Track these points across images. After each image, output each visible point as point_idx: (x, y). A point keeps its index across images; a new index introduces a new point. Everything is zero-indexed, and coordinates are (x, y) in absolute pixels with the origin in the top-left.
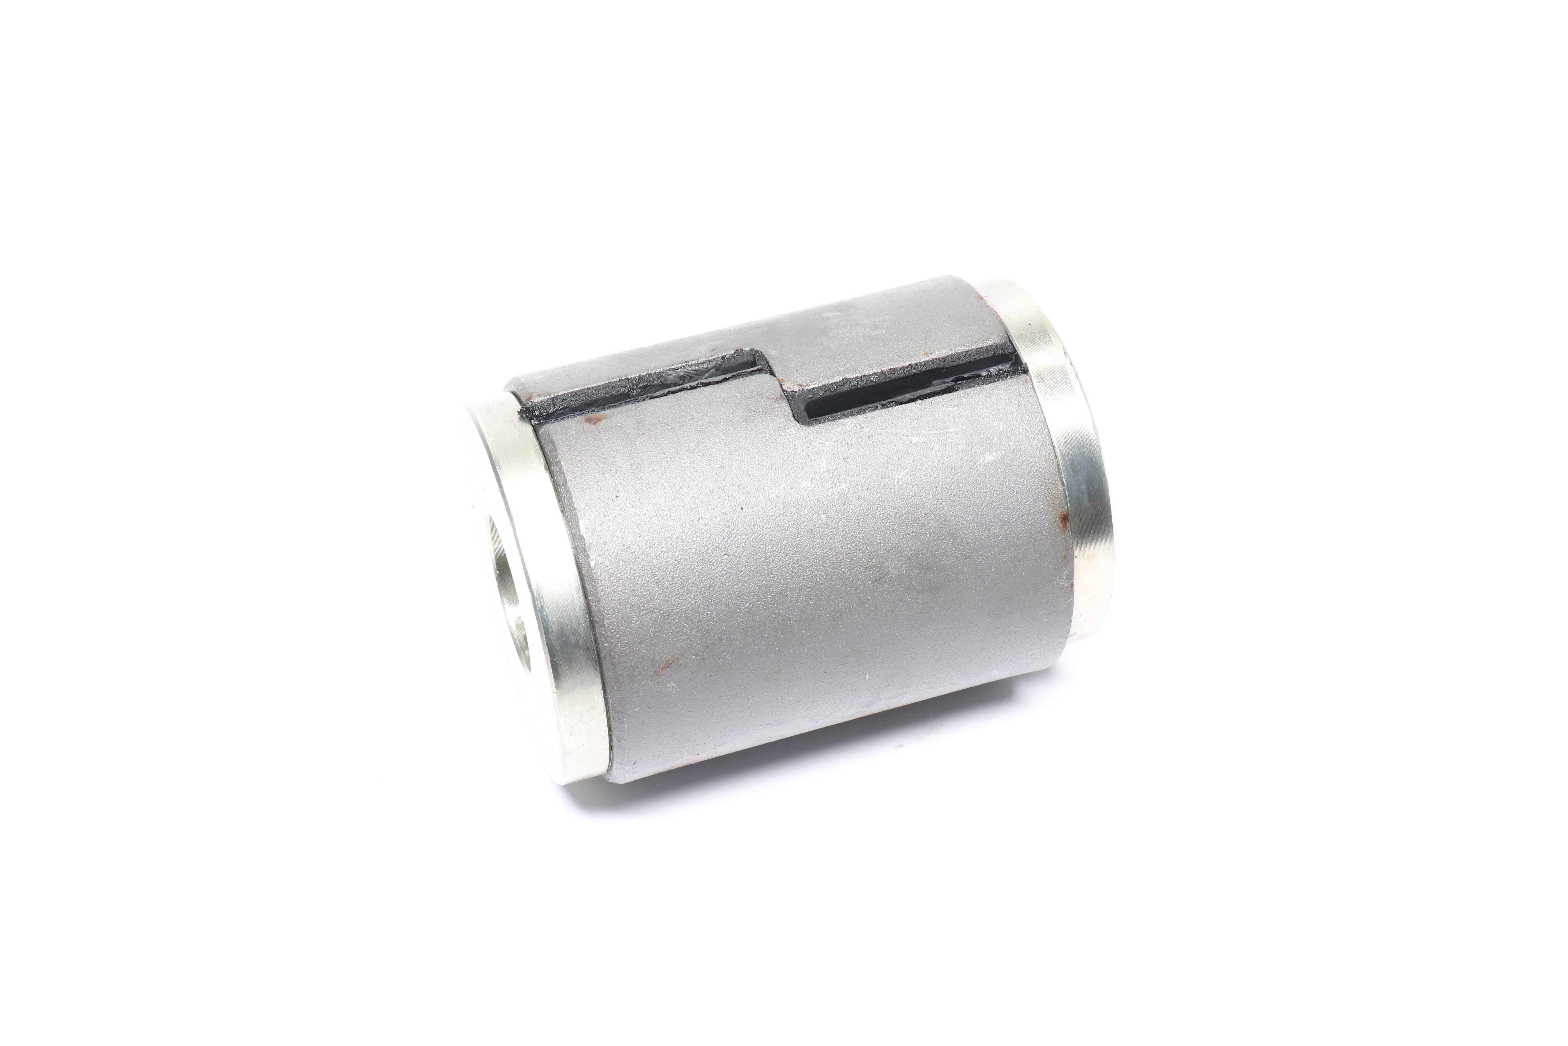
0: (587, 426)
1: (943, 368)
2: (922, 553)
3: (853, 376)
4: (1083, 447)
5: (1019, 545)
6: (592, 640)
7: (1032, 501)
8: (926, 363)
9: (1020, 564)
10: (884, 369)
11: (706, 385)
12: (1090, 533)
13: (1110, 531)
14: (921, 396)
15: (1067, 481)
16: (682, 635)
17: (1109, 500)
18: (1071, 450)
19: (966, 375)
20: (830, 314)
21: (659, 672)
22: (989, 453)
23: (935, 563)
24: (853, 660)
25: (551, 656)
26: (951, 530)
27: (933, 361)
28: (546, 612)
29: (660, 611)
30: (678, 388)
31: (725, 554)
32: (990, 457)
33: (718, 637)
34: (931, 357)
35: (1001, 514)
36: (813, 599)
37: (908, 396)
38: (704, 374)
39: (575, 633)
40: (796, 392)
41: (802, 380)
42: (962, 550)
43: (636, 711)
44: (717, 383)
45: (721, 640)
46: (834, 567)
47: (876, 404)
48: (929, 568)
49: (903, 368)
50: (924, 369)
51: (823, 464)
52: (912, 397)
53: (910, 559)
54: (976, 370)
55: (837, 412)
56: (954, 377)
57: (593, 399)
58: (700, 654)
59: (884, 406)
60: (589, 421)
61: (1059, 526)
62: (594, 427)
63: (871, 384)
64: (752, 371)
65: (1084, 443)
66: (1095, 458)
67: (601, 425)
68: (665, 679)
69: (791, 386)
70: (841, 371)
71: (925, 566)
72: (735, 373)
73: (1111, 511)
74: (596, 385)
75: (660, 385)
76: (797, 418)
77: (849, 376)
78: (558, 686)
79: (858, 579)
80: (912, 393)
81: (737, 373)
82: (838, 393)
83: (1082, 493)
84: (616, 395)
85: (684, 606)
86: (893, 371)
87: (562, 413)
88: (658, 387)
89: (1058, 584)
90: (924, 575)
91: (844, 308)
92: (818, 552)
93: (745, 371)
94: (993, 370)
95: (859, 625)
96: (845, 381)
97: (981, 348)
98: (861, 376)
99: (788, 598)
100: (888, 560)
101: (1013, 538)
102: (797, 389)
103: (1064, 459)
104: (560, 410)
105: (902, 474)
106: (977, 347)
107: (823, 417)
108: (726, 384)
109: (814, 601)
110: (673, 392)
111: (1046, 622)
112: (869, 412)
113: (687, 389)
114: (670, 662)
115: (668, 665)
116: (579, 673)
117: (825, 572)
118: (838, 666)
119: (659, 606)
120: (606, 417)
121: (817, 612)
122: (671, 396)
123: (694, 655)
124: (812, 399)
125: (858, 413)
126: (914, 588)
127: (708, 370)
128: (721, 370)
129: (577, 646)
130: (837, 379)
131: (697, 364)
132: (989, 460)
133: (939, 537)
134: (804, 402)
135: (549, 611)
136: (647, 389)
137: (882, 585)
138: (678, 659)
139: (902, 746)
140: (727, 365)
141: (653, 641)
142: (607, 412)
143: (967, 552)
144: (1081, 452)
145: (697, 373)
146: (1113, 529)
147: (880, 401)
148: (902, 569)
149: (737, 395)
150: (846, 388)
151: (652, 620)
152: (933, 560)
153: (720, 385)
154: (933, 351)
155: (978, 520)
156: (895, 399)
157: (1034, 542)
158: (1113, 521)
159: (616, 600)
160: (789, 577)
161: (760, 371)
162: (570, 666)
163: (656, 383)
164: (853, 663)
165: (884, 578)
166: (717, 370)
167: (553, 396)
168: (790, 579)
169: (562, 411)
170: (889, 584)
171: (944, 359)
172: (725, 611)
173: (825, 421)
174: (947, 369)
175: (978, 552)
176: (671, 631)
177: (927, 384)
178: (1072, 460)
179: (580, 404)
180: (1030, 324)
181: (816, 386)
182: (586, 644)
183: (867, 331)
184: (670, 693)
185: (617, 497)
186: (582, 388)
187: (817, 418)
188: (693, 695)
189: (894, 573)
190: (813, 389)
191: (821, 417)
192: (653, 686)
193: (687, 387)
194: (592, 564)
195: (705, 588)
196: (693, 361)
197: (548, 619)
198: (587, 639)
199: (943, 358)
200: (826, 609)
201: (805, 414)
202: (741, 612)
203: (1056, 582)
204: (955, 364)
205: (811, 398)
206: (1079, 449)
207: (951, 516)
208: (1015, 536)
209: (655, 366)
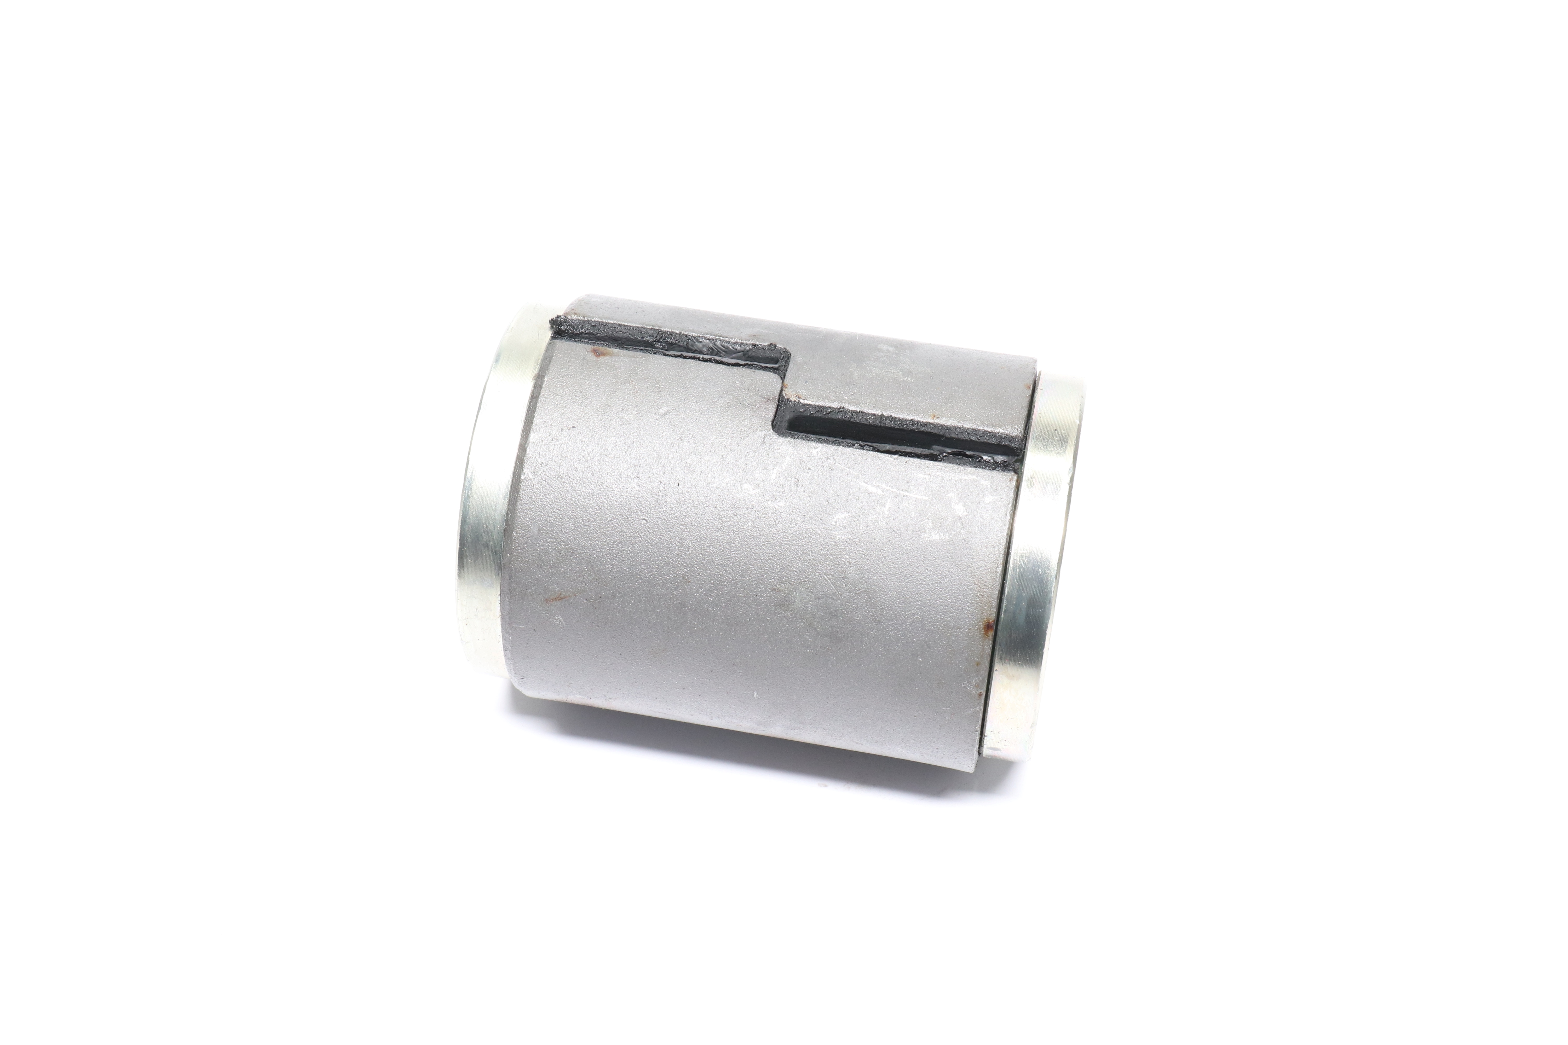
0: (591, 357)
1: (943, 436)
2: (833, 599)
3: (852, 408)
4: (1039, 567)
5: (933, 632)
6: (501, 546)
7: (960, 595)
8: (926, 424)
9: (929, 651)
10: (885, 414)
11: (717, 362)
12: (1017, 651)
13: (1038, 659)
14: (901, 452)
15: (1008, 592)
16: (579, 576)
17: (1046, 628)
18: (1025, 564)
19: (968, 453)
20: (884, 347)
21: (550, 601)
22: (937, 532)
23: (842, 613)
24: (741, 671)
25: (460, 544)
26: (869, 589)
27: (935, 426)
28: (469, 503)
29: (566, 545)
30: (693, 355)
31: (645, 519)
32: (936, 536)
33: (613, 592)
34: (936, 421)
35: (925, 594)
36: (713, 596)
37: (888, 447)
38: (731, 354)
39: (488, 532)
40: (791, 401)
41: (803, 392)
42: (873, 612)
43: (522, 628)
44: (728, 364)
45: (614, 596)
46: (742, 575)
47: (854, 442)
48: (835, 615)
49: (902, 421)
50: (922, 429)
51: (773, 476)
52: (891, 449)
53: (819, 599)
54: (978, 451)
55: (813, 434)
56: (955, 450)
57: (619, 335)
58: (592, 601)
59: (862, 447)
60: (595, 352)
61: (980, 631)
62: (595, 358)
63: (865, 422)
64: (767, 367)
65: (1041, 563)
66: (1047, 581)
67: (601, 359)
68: (553, 610)
69: (791, 394)
70: (845, 399)
71: (831, 612)
72: (749, 363)
73: (1045, 640)
74: (629, 325)
75: (685, 347)
76: (775, 425)
77: (846, 406)
78: (460, 575)
79: (762, 596)
80: (894, 446)
81: (752, 363)
82: (830, 419)
83: (1021, 610)
84: (639, 340)
85: (589, 551)
86: (890, 418)
87: (586, 337)
88: (682, 349)
89: (965, 687)
90: (829, 620)
91: (901, 347)
92: (733, 554)
93: (760, 364)
94: (1000, 458)
95: (752, 640)
96: (842, 410)
97: (990, 432)
98: (859, 412)
99: (689, 585)
100: (797, 591)
101: (930, 622)
102: (793, 399)
103: (1014, 569)
104: (586, 334)
105: (843, 516)
106: (986, 429)
107: (799, 433)
108: (735, 369)
109: (713, 599)
110: (685, 357)
111: (949, 720)
112: (843, 446)
113: (699, 359)
114: (562, 596)
115: (559, 598)
116: (481, 571)
117: (733, 576)
118: (725, 671)
119: (567, 540)
120: (611, 354)
121: (713, 610)
122: (681, 360)
123: (586, 600)
124: (802, 414)
125: (833, 443)
126: (815, 628)
127: (737, 352)
128: (747, 356)
129: (487, 545)
130: (835, 405)
131: (728, 342)
132: (934, 538)
133: (855, 590)
134: (793, 413)
135: (472, 502)
136: (672, 347)
137: (784, 612)
138: (569, 596)
139: (826, 786)
140: (754, 354)
141: (551, 570)
142: (616, 351)
143: (878, 616)
144: (1035, 569)
145: (726, 350)
146: (1042, 659)
147: (859, 440)
148: (808, 604)
149: (737, 382)
150: (839, 417)
151: (556, 551)
152: (841, 610)
153: (730, 368)
154: (942, 416)
155: (899, 591)
156: (875, 445)
157: (950, 636)
158: (1045, 650)
159: (529, 518)
160: (696, 566)
161: (775, 370)
162: (475, 561)
163: (681, 343)
164: (741, 674)
165: (788, 605)
166: (744, 355)
167: (586, 319)
168: (696, 568)
169: (586, 335)
170: (791, 614)
171: (948, 428)
172: (626, 571)
173: (798, 438)
174: (947, 438)
175: (889, 621)
176: (570, 568)
177: (927, 446)
178: (1022, 574)
179: (605, 336)
180: (1056, 430)
181: (813, 403)
182: (496, 547)
183: (899, 374)
184: (556, 625)
185: (574, 427)
186: (615, 322)
187: (791, 432)
188: (578, 636)
189: (798, 604)
190: (808, 405)
191: (796, 433)
192: (542, 611)
193: (699, 358)
194: (522, 477)
195: (615, 542)
196: (727, 337)
197: (468, 510)
198: (498, 543)
199: (946, 426)
200: (723, 611)
201: (785, 424)
202: (641, 579)
203: (963, 684)
204: (957, 437)
205: (801, 412)
206: (1034, 566)
207: (873, 575)
208: (931, 621)
209: (691, 329)
